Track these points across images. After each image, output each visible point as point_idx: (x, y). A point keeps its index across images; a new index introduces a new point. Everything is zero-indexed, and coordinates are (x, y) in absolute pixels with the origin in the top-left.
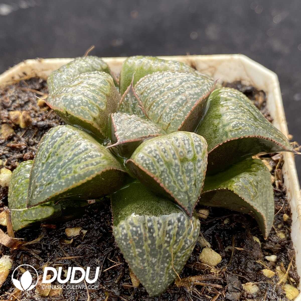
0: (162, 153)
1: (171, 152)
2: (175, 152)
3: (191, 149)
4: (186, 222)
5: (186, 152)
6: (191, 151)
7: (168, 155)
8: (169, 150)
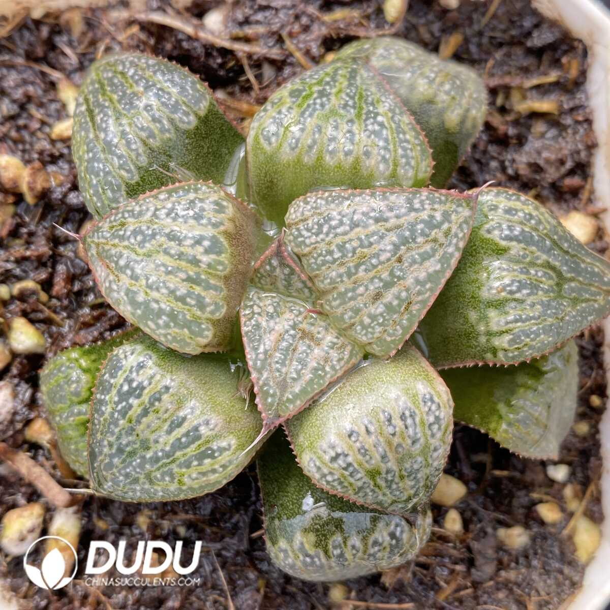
0: (360, 457)
1: (377, 451)
2: (387, 449)
3: (419, 435)
4: (405, 536)
5: (409, 442)
6: (418, 439)
7: (371, 458)
8: (374, 449)
